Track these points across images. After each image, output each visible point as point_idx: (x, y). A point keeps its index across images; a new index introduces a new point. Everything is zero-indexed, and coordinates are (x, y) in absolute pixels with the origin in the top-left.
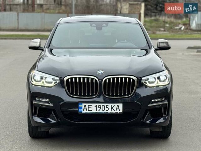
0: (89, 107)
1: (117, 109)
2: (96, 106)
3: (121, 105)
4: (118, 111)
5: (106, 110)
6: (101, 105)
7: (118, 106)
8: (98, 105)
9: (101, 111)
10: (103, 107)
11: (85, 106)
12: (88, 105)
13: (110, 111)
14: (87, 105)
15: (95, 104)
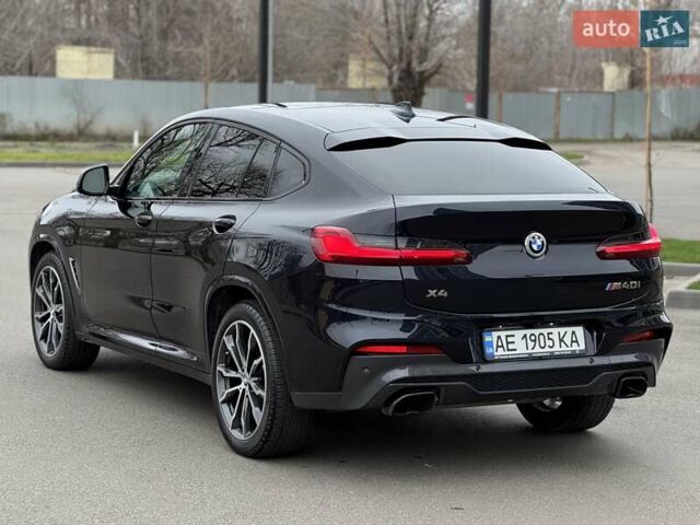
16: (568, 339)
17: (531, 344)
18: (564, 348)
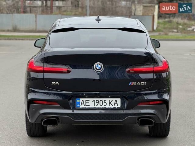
16: (113, 103)
17: (96, 104)
18: (111, 106)
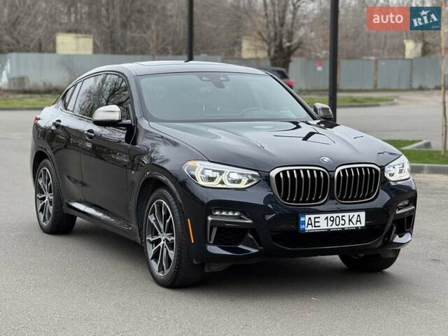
0: (317, 220)
1: (357, 221)
2: (327, 218)
3: (363, 215)
4: (359, 225)
5: (342, 225)
6: (335, 215)
7: (359, 215)
8: (329, 215)
9: (334, 226)
10: (338, 218)
11: (310, 218)
12: (315, 218)
13: (347, 226)
14: (312, 217)
15: (326, 215)
